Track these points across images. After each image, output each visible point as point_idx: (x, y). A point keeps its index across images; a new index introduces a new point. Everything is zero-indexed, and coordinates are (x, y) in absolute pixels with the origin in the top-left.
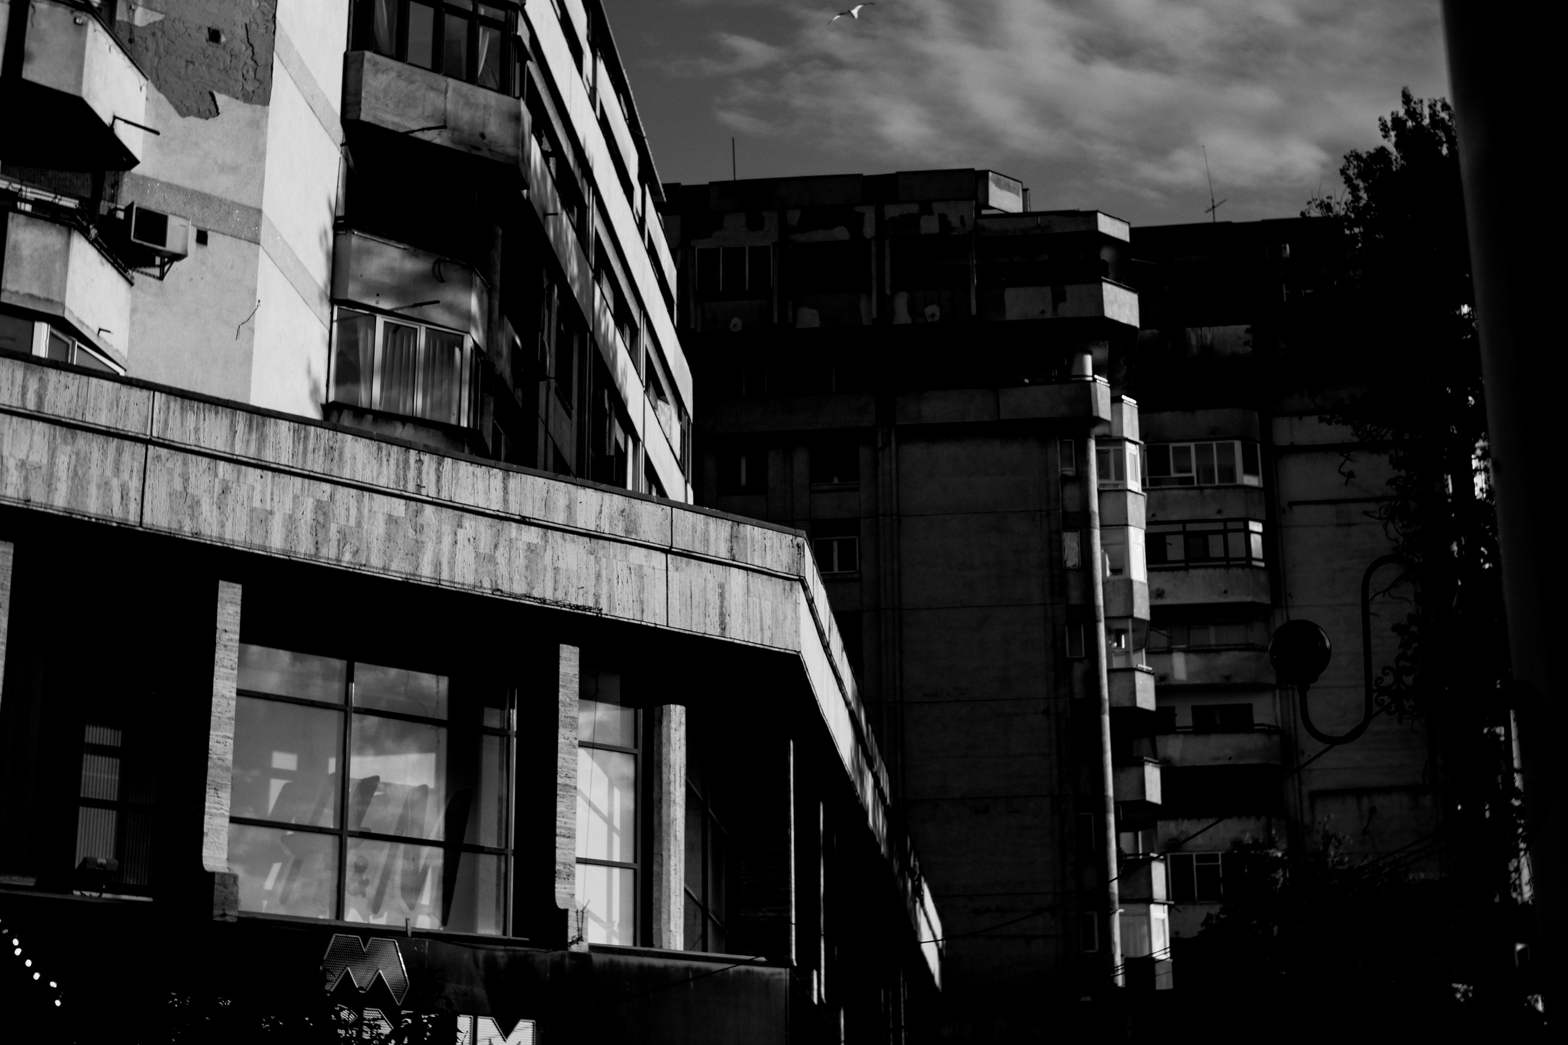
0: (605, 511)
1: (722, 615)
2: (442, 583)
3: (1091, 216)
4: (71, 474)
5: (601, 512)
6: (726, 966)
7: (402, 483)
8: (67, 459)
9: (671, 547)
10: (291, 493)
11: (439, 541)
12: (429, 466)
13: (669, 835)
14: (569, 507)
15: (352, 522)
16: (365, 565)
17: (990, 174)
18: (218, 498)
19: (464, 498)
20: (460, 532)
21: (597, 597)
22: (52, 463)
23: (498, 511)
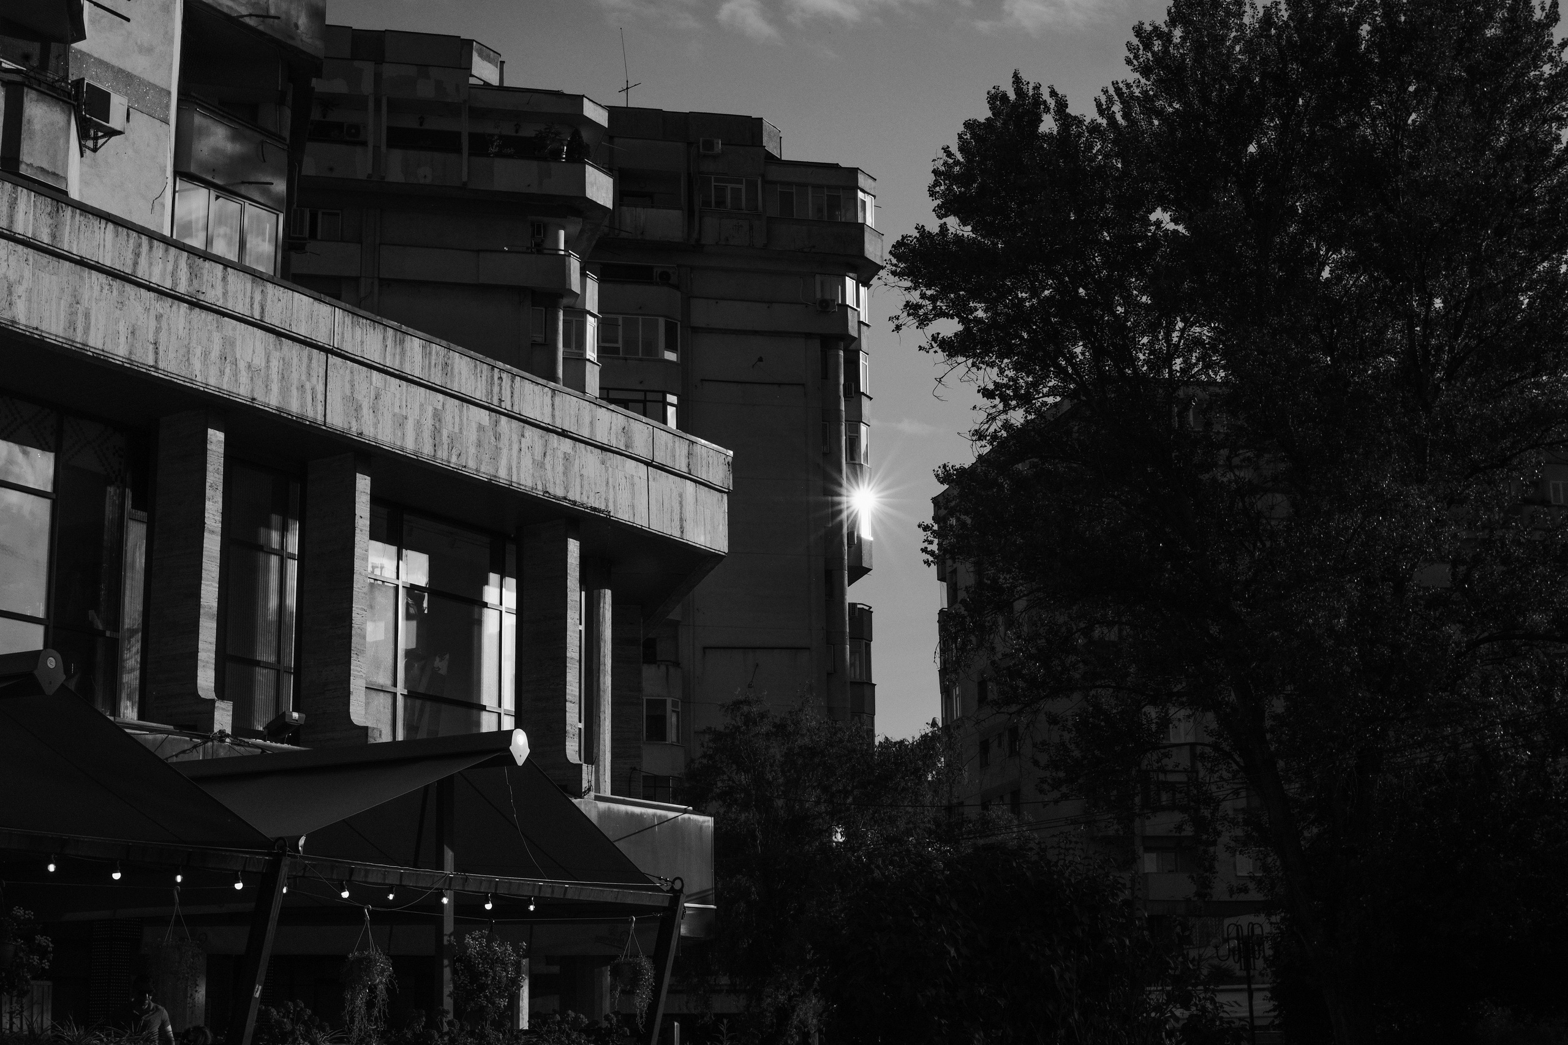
0: (614, 428)
1: (681, 519)
2: (514, 484)
3: (578, 100)
4: (280, 376)
5: (610, 429)
6: (676, 814)
7: (490, 397)
8: (277, 363)
9: (653, 461)
10: (418, 401)
11: (510, 449)
12: (506, 384)
14: (591, 423)
15: (457, 430)
16: (465, 467)
17: (475, 43)
18: (373, 404)
19: (529, 413)
20: (523, 440)
21: (607, 500)
22: (268, 367)
23: (549, 424)
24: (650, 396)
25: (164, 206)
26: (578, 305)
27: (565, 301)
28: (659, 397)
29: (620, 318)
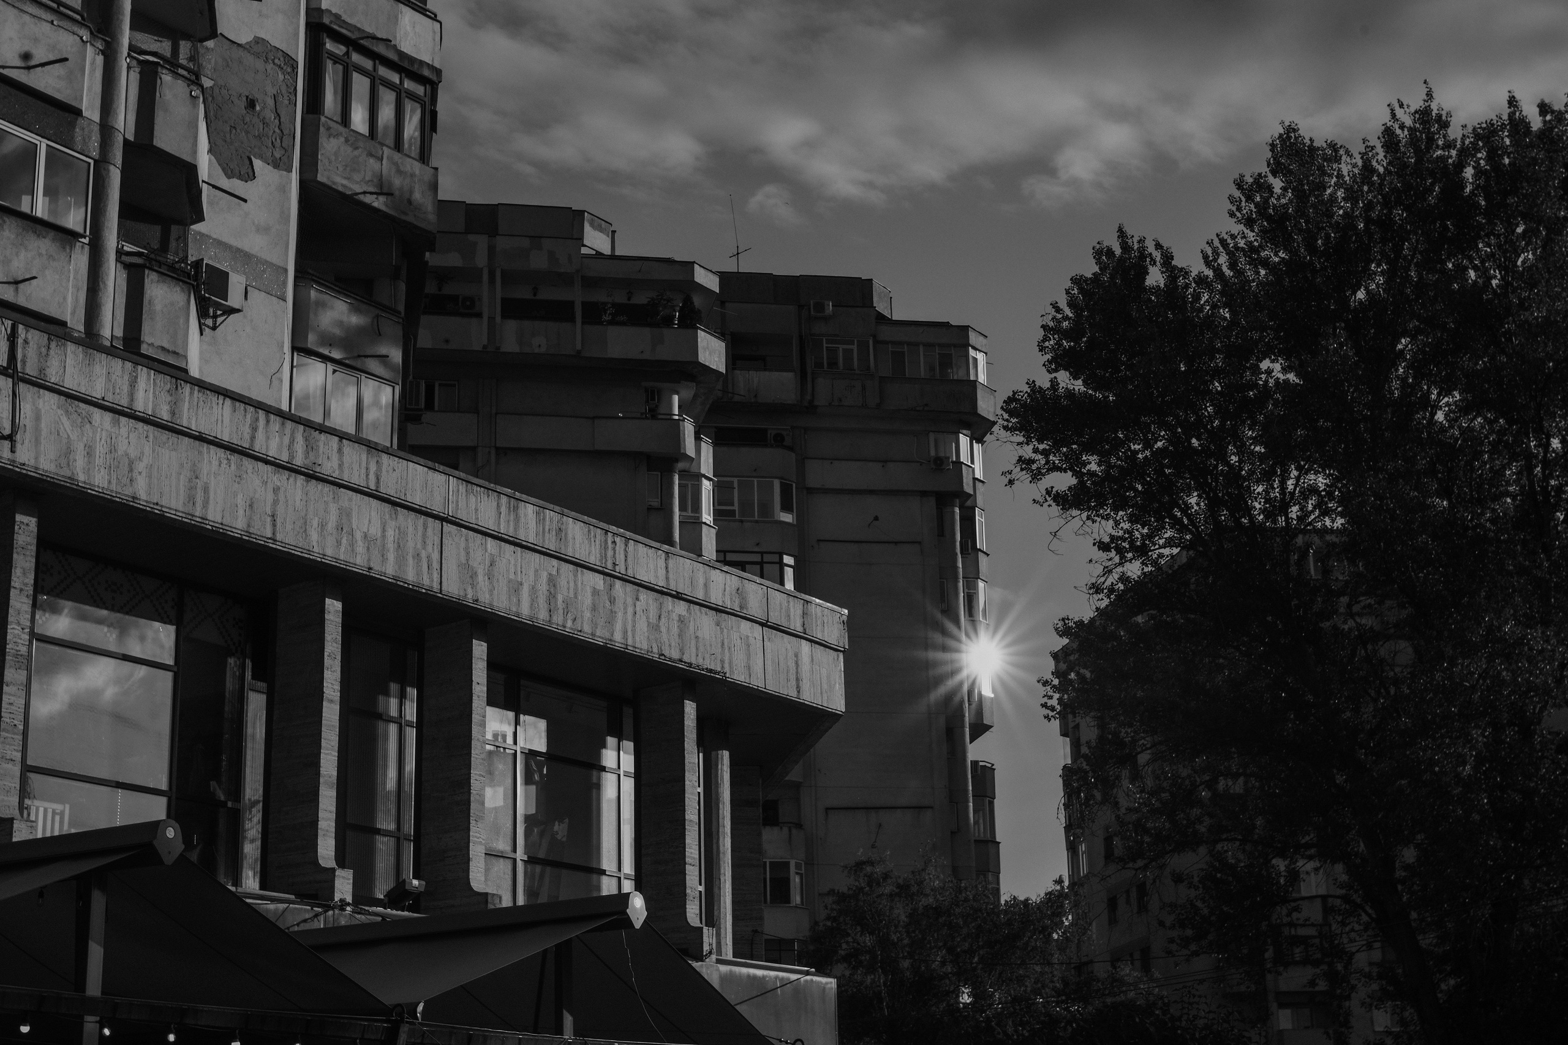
0: (728, 589)
1: (797, 679)
2: (629, 648)
3: (689, 266)
4: (396, 545)
5: (725, 591)
6: (799, 976)
7: (604, 562)
8: (393, 533)
9: (768, 621)
10: (533, 566)
11: (625, 613)
12: (620, 548)
13: (724, 863)
14: (706, 585)
15: (572, 595)
16: (580, 631)
17: (586, 214)
18: (488, 570)
19: (643, 576)
20: (638, 603)
21: (722, 661)
22: (384, 536)
23: (663, 587)
24: (767, 558)
25: (282, 381)
26: (694, 469)
27: (681, 465)
28: (776, 558)
29: (735, 480)
